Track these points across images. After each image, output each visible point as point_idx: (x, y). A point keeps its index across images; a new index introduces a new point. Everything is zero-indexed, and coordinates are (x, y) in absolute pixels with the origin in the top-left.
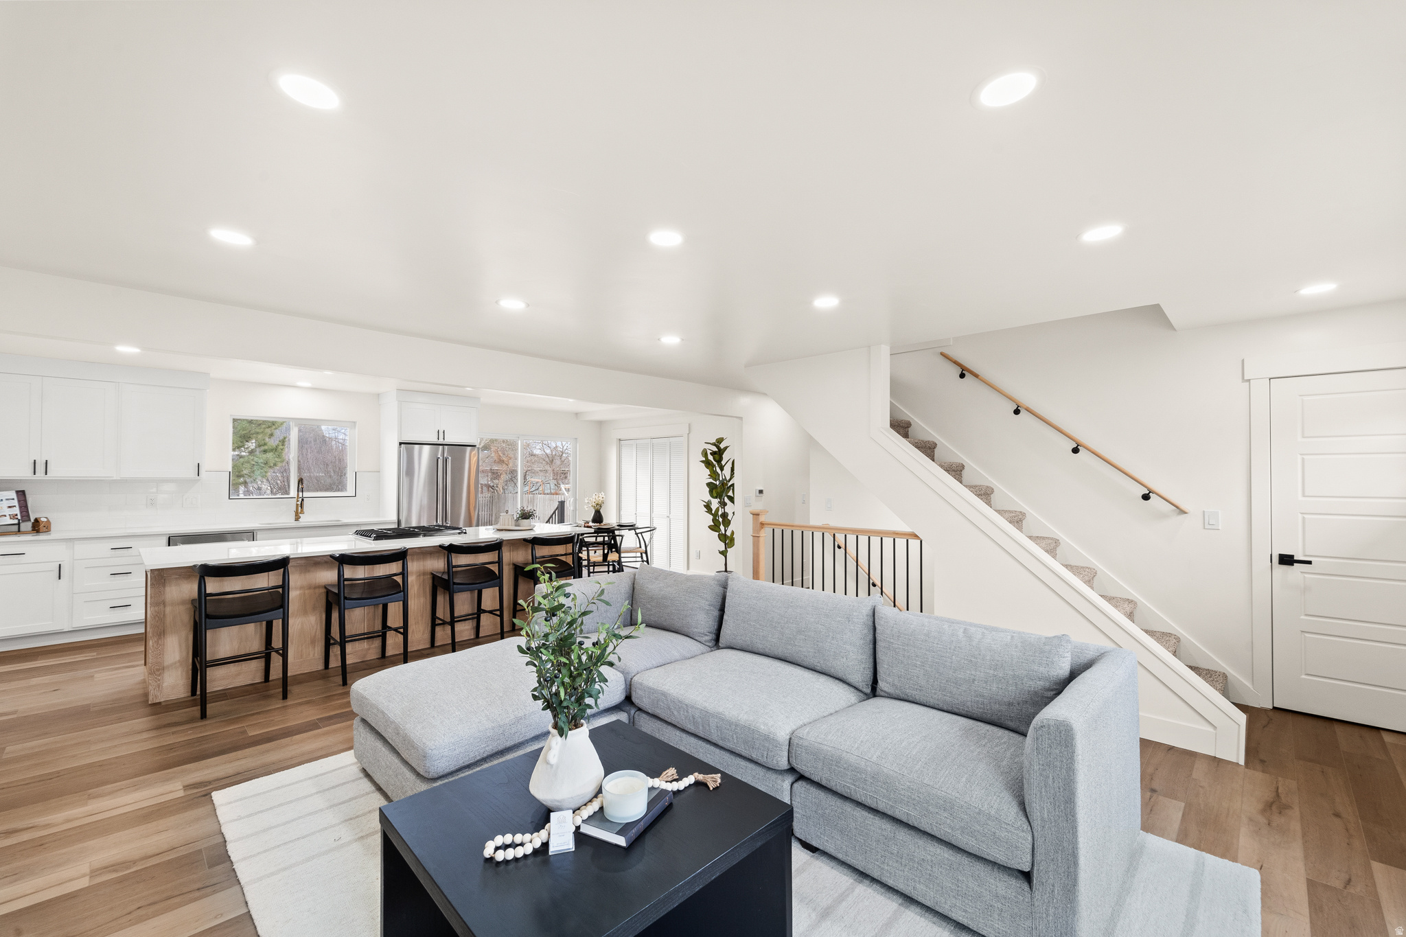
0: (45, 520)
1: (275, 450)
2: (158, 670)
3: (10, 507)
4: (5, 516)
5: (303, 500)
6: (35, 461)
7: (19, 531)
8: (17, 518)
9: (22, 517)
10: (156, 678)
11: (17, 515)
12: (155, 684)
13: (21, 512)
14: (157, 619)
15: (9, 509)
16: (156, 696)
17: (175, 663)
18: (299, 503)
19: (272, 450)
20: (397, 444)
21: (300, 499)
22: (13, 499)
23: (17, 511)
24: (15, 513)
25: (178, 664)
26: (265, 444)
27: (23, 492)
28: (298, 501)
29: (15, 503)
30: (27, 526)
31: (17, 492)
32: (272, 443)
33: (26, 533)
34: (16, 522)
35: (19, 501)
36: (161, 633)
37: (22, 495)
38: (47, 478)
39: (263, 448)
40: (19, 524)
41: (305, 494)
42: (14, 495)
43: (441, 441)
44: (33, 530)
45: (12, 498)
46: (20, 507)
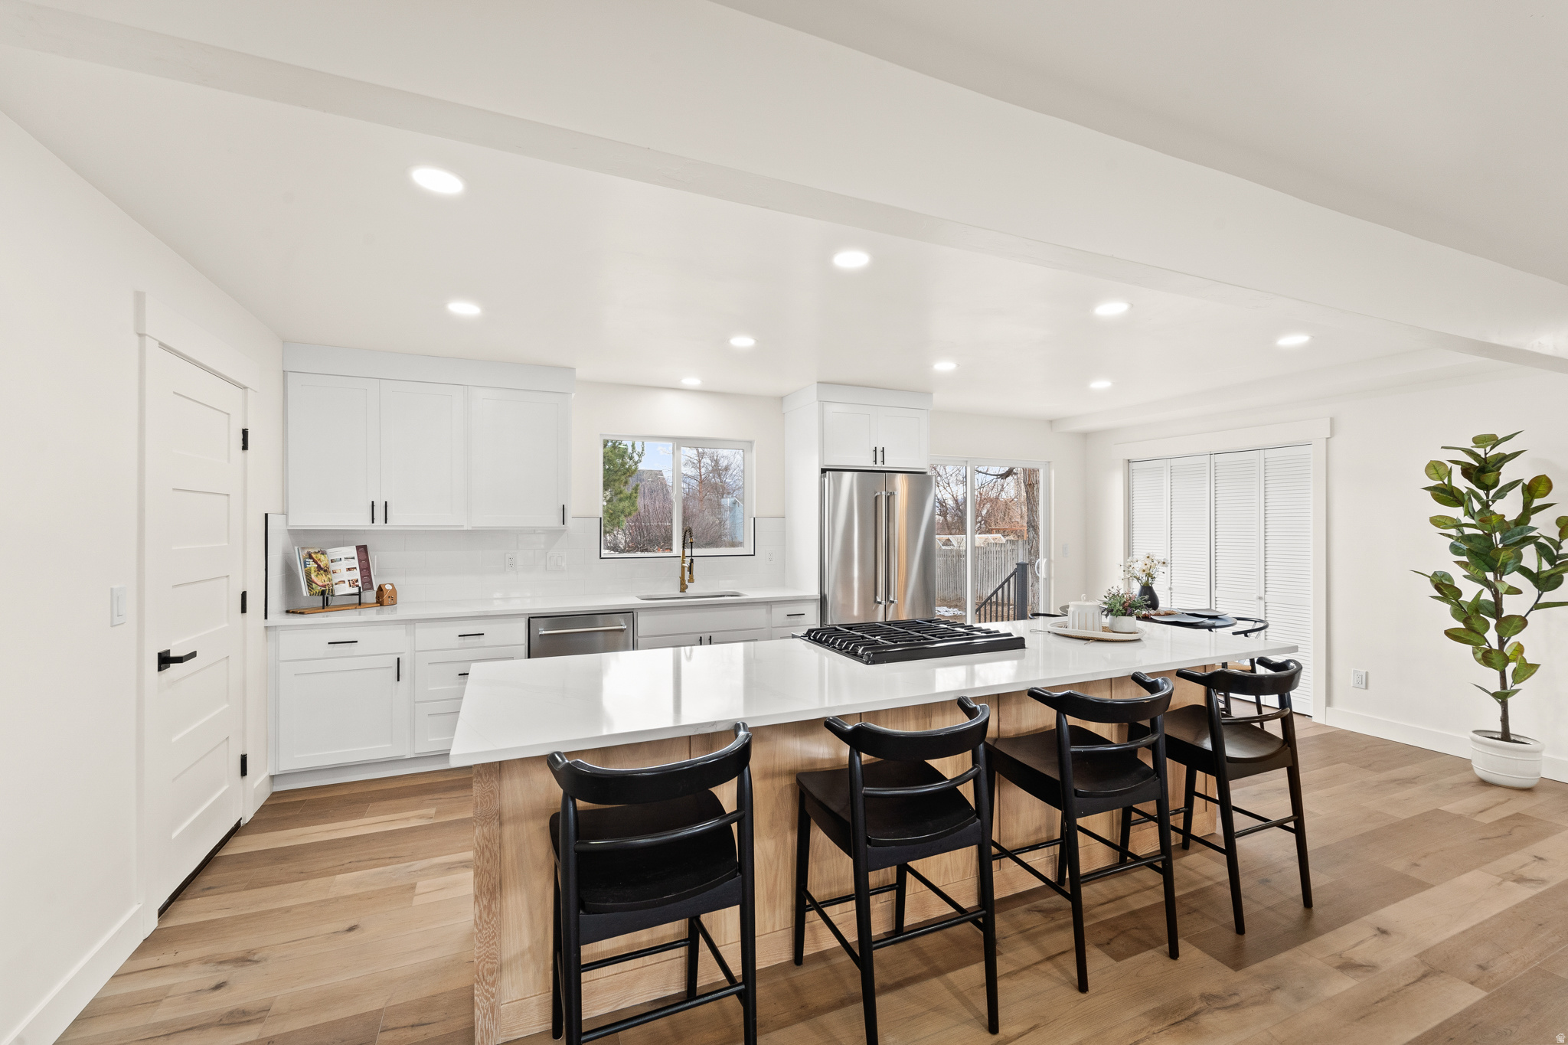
0: (390, 587)
1: (630, 497)
2: (491, 972)
3: (349, 569)
4: (344, 582)
5: (692, 561)
6: (373, 502)
7: (360, 604)
8: (357, 586)
9: (363, 583)
10: (487, 991)
11: (357, 581)
12: (486, 1004)
13: (362, 577)
14: (487, 854)
15: (349, 572)
16: (487, 1032)
17: (523, 954)
18: (687, 565)
19: (627, 498)
20: (818, 472)
21: (688, 560)
22: (354, 558)
23: (356, 575)
24: (355, 578)
25: (528, 957)
26: (621, 492)
27: (365, 547)
28: (683, 562)
29: (355, 563)
30: (370, 596)
31: (358, 548)
32: (627, 491)
33: (369, 605)
34: (356, 590)
35: (360, 561)
36: (494, 888)
37: (362, 550)
38: (386, 527)
39: (619, 496)
40: (359, 594)
41: (696, 552)
42: (352, 551)
43: (879, 466)
44: (377, 603)
45: (352, 556)
46: (361, 570)
